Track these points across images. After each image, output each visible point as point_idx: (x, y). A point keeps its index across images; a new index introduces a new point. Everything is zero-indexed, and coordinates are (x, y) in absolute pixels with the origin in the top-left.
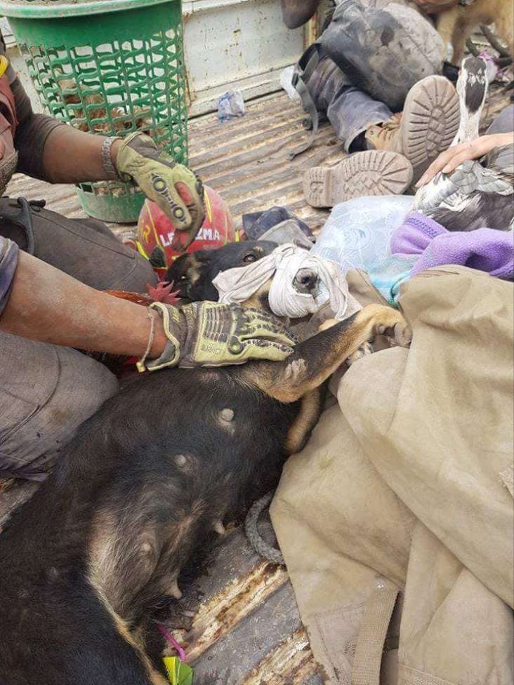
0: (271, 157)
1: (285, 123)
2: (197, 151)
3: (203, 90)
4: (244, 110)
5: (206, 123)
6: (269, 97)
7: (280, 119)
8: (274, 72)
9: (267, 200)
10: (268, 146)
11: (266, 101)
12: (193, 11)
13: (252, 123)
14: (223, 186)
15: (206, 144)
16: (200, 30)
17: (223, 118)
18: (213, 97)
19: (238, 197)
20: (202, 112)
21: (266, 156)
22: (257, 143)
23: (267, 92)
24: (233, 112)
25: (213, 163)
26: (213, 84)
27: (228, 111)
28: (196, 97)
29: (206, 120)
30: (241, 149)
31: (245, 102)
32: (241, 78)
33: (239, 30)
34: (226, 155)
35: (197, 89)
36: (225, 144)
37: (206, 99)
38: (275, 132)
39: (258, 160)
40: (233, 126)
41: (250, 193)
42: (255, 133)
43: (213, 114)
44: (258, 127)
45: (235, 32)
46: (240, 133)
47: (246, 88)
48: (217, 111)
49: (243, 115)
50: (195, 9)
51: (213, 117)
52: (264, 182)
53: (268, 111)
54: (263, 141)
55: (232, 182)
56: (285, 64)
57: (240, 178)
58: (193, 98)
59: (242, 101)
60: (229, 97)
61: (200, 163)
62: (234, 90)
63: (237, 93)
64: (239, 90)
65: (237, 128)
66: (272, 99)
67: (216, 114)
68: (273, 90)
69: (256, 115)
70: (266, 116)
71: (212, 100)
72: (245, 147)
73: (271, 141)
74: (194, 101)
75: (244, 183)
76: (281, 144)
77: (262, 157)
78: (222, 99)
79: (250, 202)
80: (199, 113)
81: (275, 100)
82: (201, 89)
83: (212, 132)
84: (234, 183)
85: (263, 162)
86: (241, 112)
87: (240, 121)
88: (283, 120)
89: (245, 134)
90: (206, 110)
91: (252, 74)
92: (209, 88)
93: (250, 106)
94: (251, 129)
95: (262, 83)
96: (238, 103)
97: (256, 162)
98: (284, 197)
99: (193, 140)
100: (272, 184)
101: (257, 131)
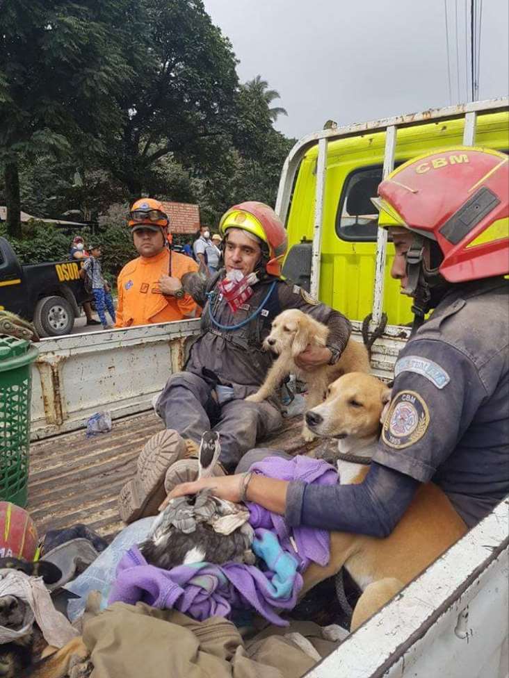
0: (119, 470)
1: (142, 439)
2: (53, 465)
3: (75, 412)
4: (110, 427)
5: (75, 438)
6: (137, 415)
7: (139, 435)
8: (143, 396)
9: (93, 513)
10: (118, 460)
11: (134, 419)
12: (70, 355)
13: (115, 438)
14: (61, 498)
15: (64, 458)
16: (77, 367)
17: (90, 434)
18: (85, 417)
19: (69, 509)
20: (73, 428)
21: (112, 469)
22: (110, 457)
23: (136, 411)
24: (99, 429)
25: (64, 475)
26: (85, 407)
27: (95, 429)
28: (68, 417)
29: (76, 435)
30: (94, 463)
31: (113, 420)
32: (113, 401)
33: (113, 367)
34: (78, 468)
35: (70, 411)
36: (82, 458)
37: (78, 418)
38: (129, 448)
39: (104, 473)
40: (96, 441)
41: (82, 505)
42: (113, 448)
43: (83, 430)
44: (118, 442)
45: (110, 368)
46: (97, 448)
47: (117, 409)
48: (86, 427)
49: (109, 431)
50: (72, 354)
51: (82, 433)
52: (99, 494)
53: (131, 428)
54: (115, 456)
55: (70, 494)
56: (154, 390)
57: (79, 490)
58: (65, 417)
59: (110, 419)
60: (98, 417)
61: (51, 476)
62: (105, 411)
63: (107, 414)
64: (108, 411)
65: (99, 443)
66: (140, 417)
67: (86, 430)
68: (142, 409)
69: (120, 431)
70: (129, 432)
71: (84, 419)
72: (98, 461)
73: (123, 455)
74: (66, 420)
75: (82, 496)
76: (130, 458)
77: (108, 471)
78: (91, 419)
79: (79, 514)
80: (69, 429)
81: (143, 418)
82: (73, 410)
83: (74, 447)
84: (73, 495)
85: (108, 475)
86: (107, 429)
87: (104, 436)
88: (141, 437)
89: (103, 449)
90: (77, 426)
91: (124, 398)
92: (82, 410)
93: (118, 423)
94: (109, 445)
95: (132, 404)
96: (106, 421)
97: (102, 475)
98: (111, 510)
99: (55, 454)
100: (106, 496)
101: (115, 446)
